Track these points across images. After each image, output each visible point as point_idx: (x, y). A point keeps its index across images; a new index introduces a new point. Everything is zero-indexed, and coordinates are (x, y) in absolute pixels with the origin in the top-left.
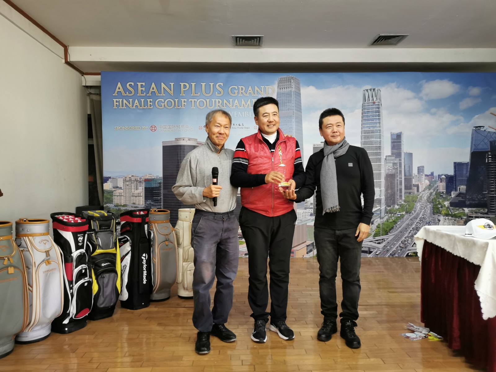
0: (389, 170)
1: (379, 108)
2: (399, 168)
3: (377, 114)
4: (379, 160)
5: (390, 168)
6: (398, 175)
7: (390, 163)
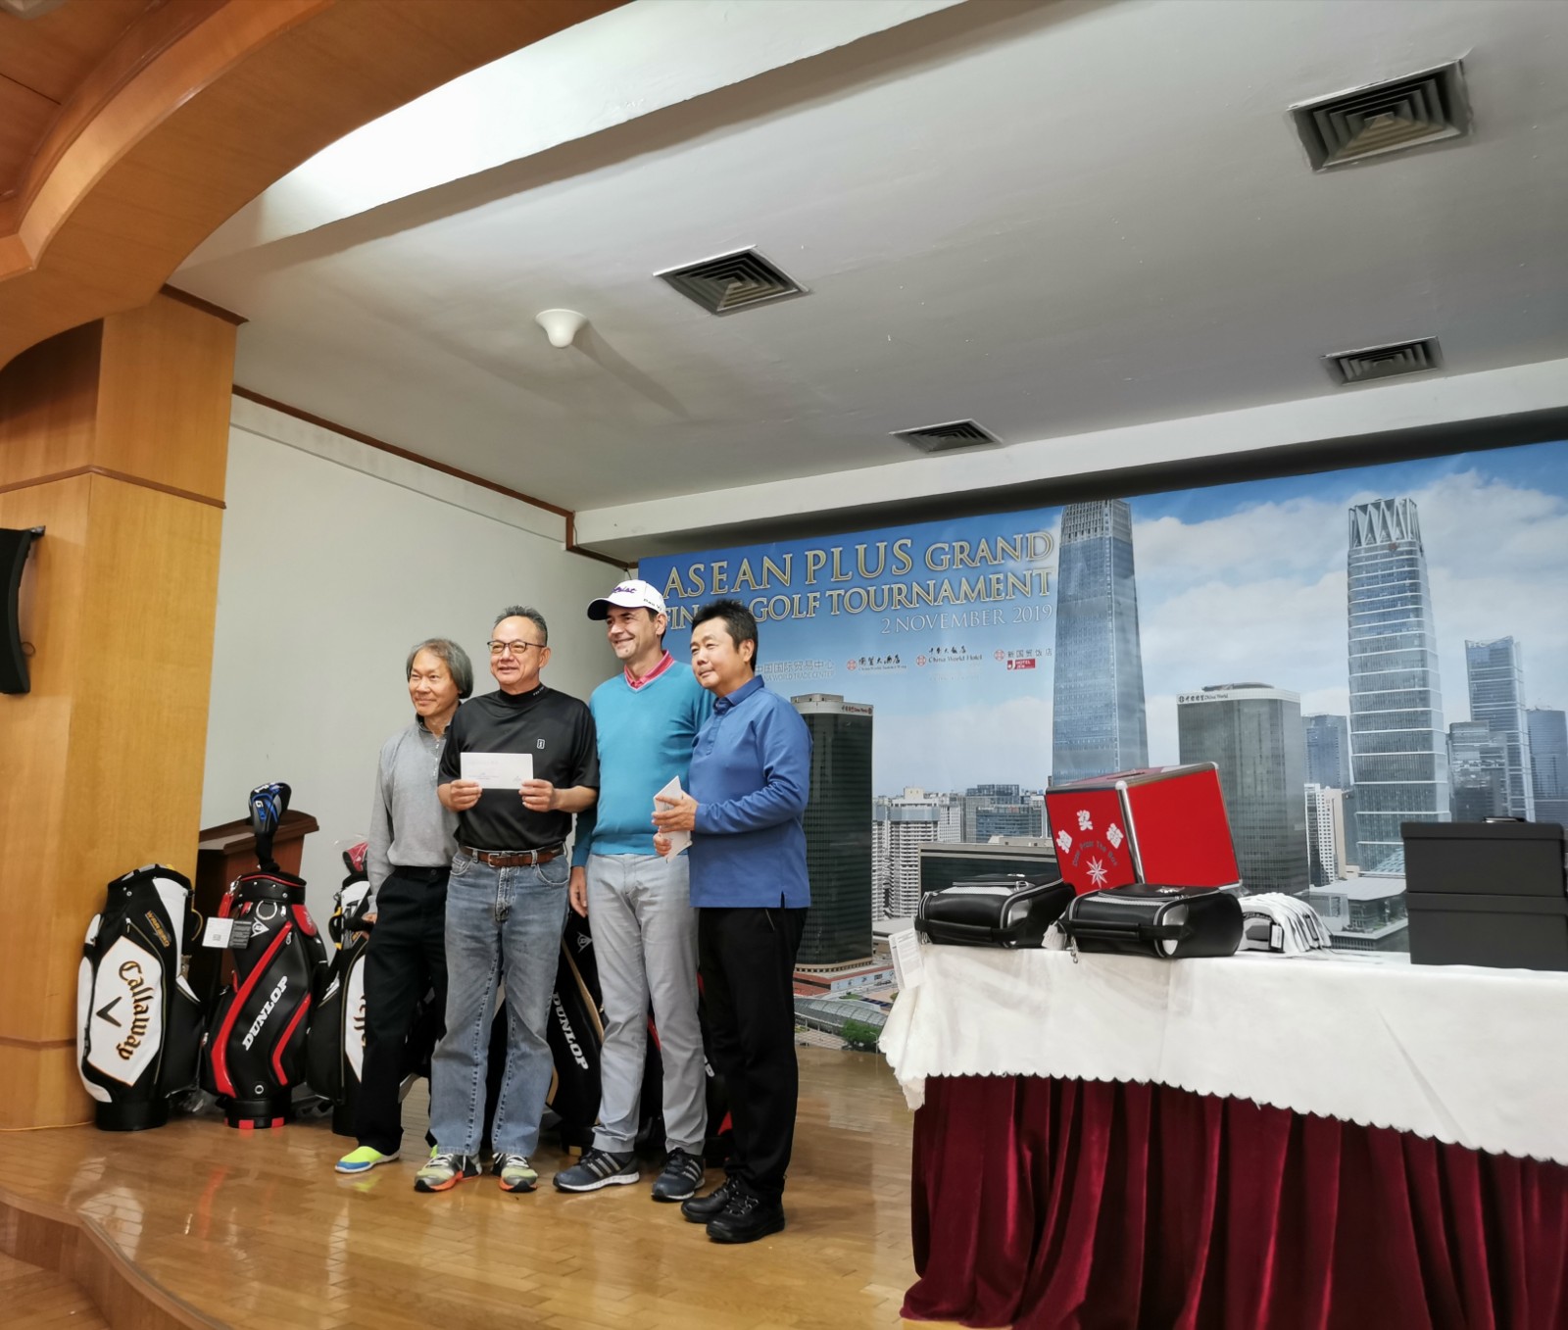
0: (1465, 773)
1: (1412, 562)
2: (1507, 767)
3: (1408, 582)
4: (1426, 740)
5: (1472, 769)
6: (1508, 791)
7: (1473, 749)
